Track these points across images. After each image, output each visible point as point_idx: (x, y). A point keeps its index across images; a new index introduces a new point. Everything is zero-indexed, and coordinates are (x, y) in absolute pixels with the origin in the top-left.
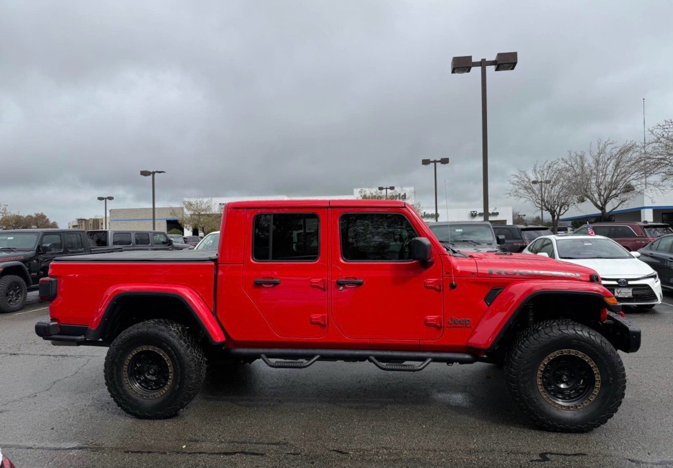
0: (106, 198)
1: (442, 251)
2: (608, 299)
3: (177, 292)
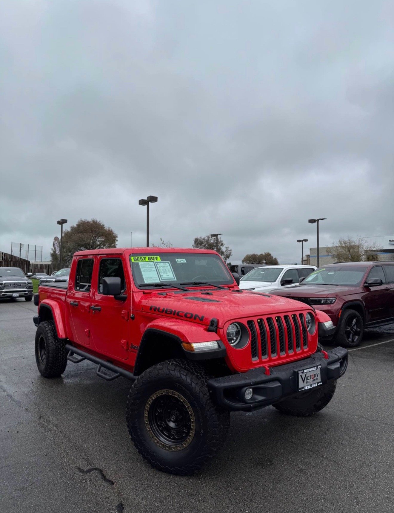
0: (302, 241)
1: (132, 289)
2: (185, 345)
3: (51, 306)
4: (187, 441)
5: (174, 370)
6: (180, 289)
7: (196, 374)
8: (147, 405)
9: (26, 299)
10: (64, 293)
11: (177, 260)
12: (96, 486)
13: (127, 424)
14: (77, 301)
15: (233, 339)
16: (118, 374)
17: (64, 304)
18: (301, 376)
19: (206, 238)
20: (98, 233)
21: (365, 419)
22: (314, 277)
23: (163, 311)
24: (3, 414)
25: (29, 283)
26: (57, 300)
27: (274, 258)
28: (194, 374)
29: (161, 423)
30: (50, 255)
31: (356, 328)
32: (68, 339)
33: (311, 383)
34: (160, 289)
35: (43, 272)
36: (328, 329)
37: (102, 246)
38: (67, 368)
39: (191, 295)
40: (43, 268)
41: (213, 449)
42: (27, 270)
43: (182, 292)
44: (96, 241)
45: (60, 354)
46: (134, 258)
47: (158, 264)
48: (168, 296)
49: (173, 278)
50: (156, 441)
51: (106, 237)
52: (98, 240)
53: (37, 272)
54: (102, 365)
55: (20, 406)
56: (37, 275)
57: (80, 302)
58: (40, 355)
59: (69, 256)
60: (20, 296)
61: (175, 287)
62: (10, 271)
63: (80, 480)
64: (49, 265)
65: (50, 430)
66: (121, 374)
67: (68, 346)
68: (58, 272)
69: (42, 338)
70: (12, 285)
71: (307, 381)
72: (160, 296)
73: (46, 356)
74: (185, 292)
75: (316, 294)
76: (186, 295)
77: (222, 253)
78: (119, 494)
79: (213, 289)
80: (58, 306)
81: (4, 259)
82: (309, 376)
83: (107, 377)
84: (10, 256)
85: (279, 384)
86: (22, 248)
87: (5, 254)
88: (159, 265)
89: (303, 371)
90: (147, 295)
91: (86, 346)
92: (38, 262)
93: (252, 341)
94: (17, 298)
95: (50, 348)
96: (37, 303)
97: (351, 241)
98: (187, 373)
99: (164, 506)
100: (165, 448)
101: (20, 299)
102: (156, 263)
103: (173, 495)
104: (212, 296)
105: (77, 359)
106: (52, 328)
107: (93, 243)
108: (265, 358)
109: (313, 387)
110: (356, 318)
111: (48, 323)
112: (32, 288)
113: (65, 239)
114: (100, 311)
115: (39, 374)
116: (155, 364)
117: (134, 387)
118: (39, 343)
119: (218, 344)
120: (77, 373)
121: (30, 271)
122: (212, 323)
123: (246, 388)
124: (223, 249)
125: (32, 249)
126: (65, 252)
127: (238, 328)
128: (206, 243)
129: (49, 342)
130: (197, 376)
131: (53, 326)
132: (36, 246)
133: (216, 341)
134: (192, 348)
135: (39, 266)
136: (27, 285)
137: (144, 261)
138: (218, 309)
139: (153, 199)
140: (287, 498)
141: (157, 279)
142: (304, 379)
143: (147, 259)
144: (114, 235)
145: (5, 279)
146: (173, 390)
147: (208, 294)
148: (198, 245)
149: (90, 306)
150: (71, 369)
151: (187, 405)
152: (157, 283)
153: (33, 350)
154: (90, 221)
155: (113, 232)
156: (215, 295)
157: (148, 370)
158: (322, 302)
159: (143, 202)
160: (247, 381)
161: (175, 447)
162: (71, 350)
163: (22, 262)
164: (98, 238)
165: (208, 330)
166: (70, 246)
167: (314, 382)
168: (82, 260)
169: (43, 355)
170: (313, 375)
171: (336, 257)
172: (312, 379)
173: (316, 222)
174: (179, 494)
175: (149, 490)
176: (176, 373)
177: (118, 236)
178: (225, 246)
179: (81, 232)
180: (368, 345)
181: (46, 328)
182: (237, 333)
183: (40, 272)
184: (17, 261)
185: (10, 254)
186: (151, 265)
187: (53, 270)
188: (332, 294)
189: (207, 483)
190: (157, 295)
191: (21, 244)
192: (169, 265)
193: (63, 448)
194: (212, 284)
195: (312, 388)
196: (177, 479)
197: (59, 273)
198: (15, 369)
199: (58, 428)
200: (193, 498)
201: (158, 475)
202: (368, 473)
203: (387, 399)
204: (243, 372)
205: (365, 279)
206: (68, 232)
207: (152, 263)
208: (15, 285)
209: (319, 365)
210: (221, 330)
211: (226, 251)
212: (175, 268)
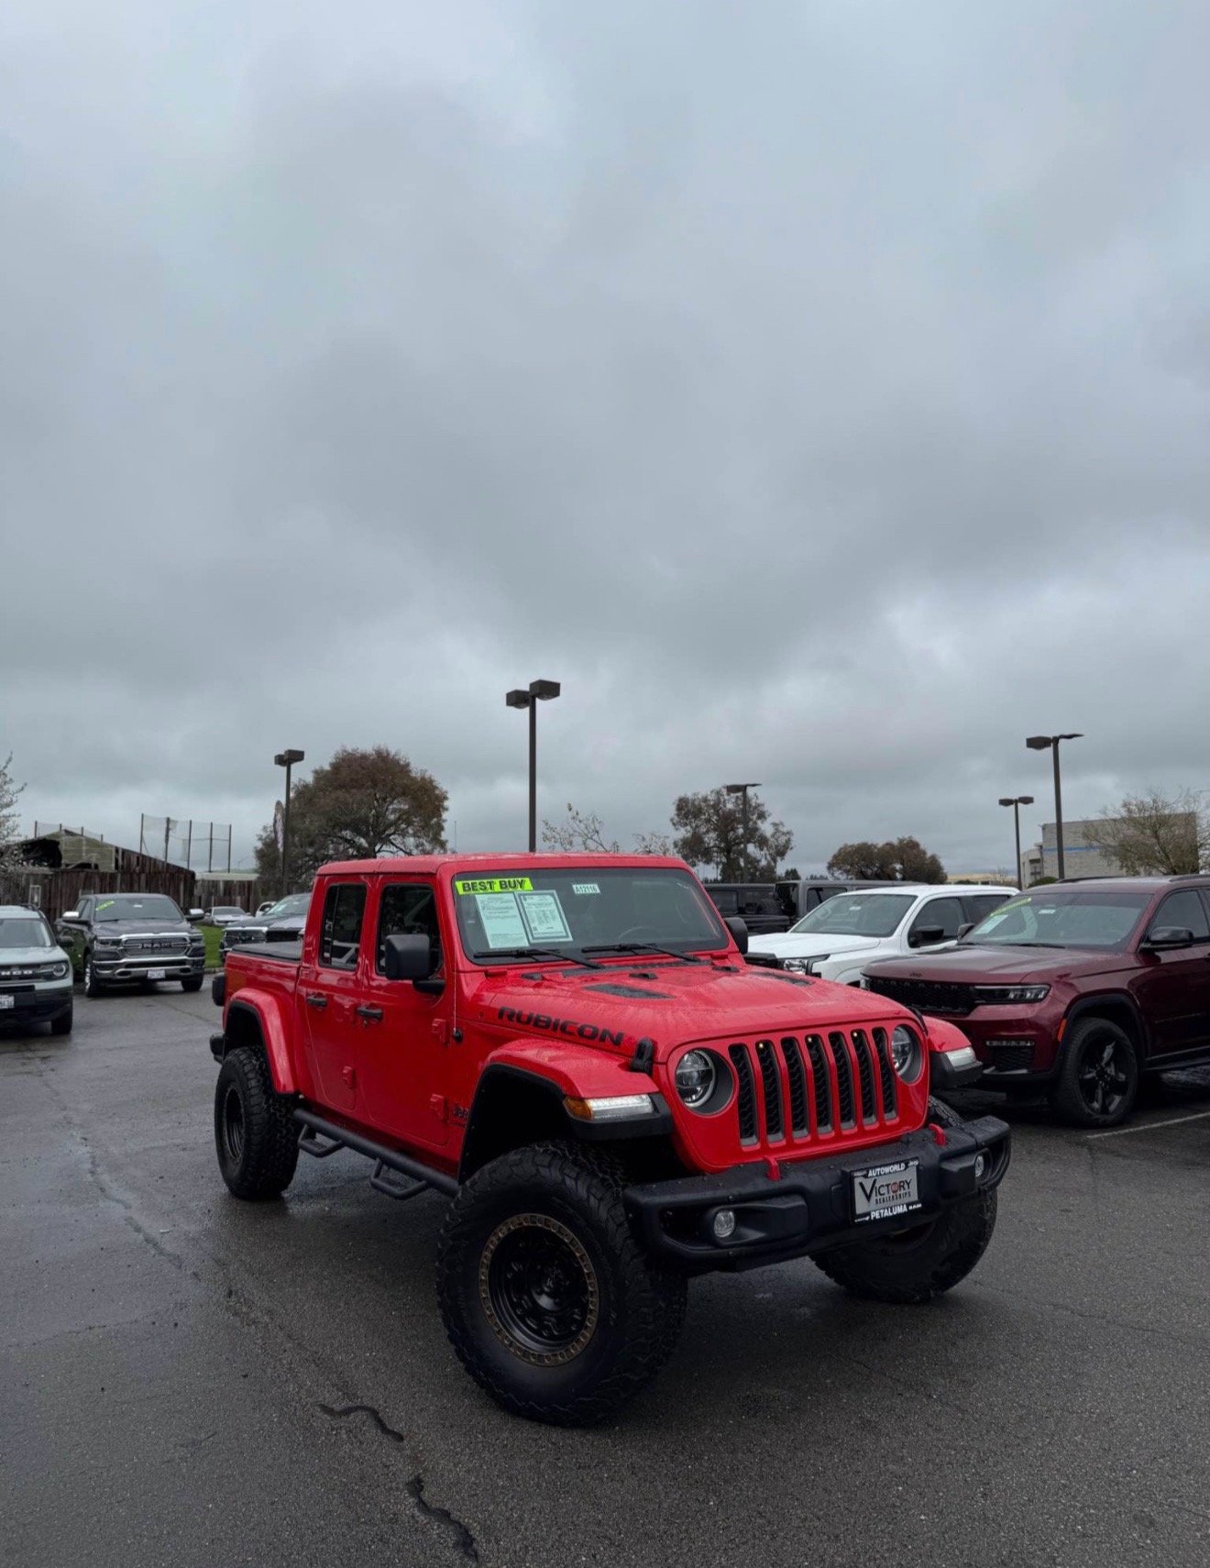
0: (1016, 802)
1: (457, 965)
2: (572, 1103)
3: (257, 1005)
4: (578, 1341)
5: (549, 1166)
6: (578, 963)
7: (601, 1175)
8: (487, 1253)
9: (184, 984)
10: (294, 972)
11: (574, 886)
12: (361, 1443)
13: (439, 1299)
14: (324, 993)
15: (695, 1092)
16: (424, 1182)
17: (292, 1003)
18: (861, 1184)
19: (712, 798)
20: (392, 789)
21: (1072, 1312)
22: (998, 922)
23: (530, 1018)
24: (138, 1285)
25: (193, 940)
26: (276, 992)
27: (929, 854)
28: (596, 1176)
29: (520, 1299)
30: (252, 854)
31: (1113, 1073)
32: (301, 1096)
33: (892, 1203)
34: (532, 963)
35: (232, 903)
36: (956, 1070)
37: (403, 826)
38: (297, 1176)
39: (604, 981)
40: (232, 892)
41: (640, 1359)
42: (187, 899)
43: (586, 971)
44: (387, 809)
45: (279, 1135)
46: (464, 885)
47: (525, 900)
48: (546, 983)
49: (564, 934)
50: (506, 1342)
51: (414, 798)
52: (391, 807)
53: (215, 905)
54: (386, 1162)
55: (180, 1267)
56: (216, 913)
57: (333, 996)
58: (226, 1138)
59: (307, 855)
60: (169, 977)
61: (567, 959)
62: (140, 903)
63: (324, 1430)
64: (250, 883)
65: (254, 1322)
66: (432, 1184)
67: (300, 1114)
68: (278, 906)
69: (233, 1093)
70: (145, 945)
71: (879, 1197)
72: (526, 981)
73: (243, 1141)
74: (594, 972)
75: (991, 973)
76: (593, 980)
77: (762, 842)
78: (415, 1459)
79: (667, 963)
80: (275, 1005)
81: (122, 867)
82: (883, 1186)
83: (397, 1191)
84: (138, 858)
85: (801, 1202)
86: (171, 833)
87: (124, 851)
88: (529, 901)
89: (865, 1172)
90: (495, 979)
91: (347, 1112)
92: (220, 875)
93: (740, 1098)
94: (160, 984)
95: (256, 1119)
96: (219, 1000)
97: (1160, 804)
98: (578, 1174)
99: (518, 1486)
100: (528, 1358)
101: (168, 986)
102: (520, 895)
103: (542, 1466)
104: (653, 982)
105: (323, 1146)
106: (260, 1067)
107: (378, 817)
108: (776, 1140)
109: (895, 1213)
110: (1113, 1044)
111: (249, 1052)
112: (203, 955)
113: (297, 805)
114: (380, 1019)
115: (224, 1189)
116: (506, 1151)
117: (456, 1207)
118: (225, 1106)
119: (653, 1101)
120: (325, 1189)
121: (196, 902)
122: (640, 1050)
123: (716, 1209)
124: (766, 828)
125: (200, 834)
126: (298, 844)
127: (706, 1064)
128: (712, 811)
129: (252, 1103)
130: (603, 1180)
131: (262, 1060)
132: (212, 824)
133: (649, 1094)
134: (587, 1111)
135: (221, 886)
136: (189, 945)
137: (490, 891)
138: (658, 1017)
139: (548, 689)
140: (814, 1480)
141: (522, 938)
142: (868, 1192)
143: (497, 887)
144: (437, 792)
145: (127, 928)
146: (546, 1214)
147: (645, 976)
148: (687, 818)
149: (355, 1007)
150: (309, 1179)
151: (580, 1251)
152: (521, 948)
153: (207, 1128)
154: (368, 752)
155: (434, 784)
156: (666, 981)
157: (487, 1167)
158: (1012, 996)
159: (517, 699)
160: (720, 1193)
161: (553, 1355)
162: (309, 1124)
163: (172, 875)
164: (391, 803)
165: (631, 1068)
166: (312, 828)
167: (899, 1201)
168: (336, 887)
169: (236, 1138)
170: (895, 1183)
171: (1115, 854)
172: (891, 1194)
173: (1049, 745)
174: (556, 1464)
175: (486, 1455)
176: (552, 1174)
177: (449, 795)
178: (770, 820)
179: (341, 787)
180: (1152, 1123)
181: (244, 1065)
182: (705, 1077)
183: (225, 905)
184: (159, 873)
185: (138, 850)
186: (506, 902)
187: (262, 897)
188: (1039, 973)
189: (627, 1445)
190: (520, 980)
191: (168, 820)
192: (555, 900)
193: (284, 1362)
194: (665, 950)
195: (894, 1216)
196: (556, 1435)
197: (278, 908)
198: (162, 1178)
199: (272, 1319)
200: (587, 1474)
201: (510, 1425)
202: (1033, 1435)
203: (1151, 1266)
204: (715, 1172)
205: (1142, 927)
206: (306, 786)
207: (511, 897)
208: (155, 945)
209: (913, 1159)
210: (662, 1070)
211: (773, 836)
212: (571, 906)
